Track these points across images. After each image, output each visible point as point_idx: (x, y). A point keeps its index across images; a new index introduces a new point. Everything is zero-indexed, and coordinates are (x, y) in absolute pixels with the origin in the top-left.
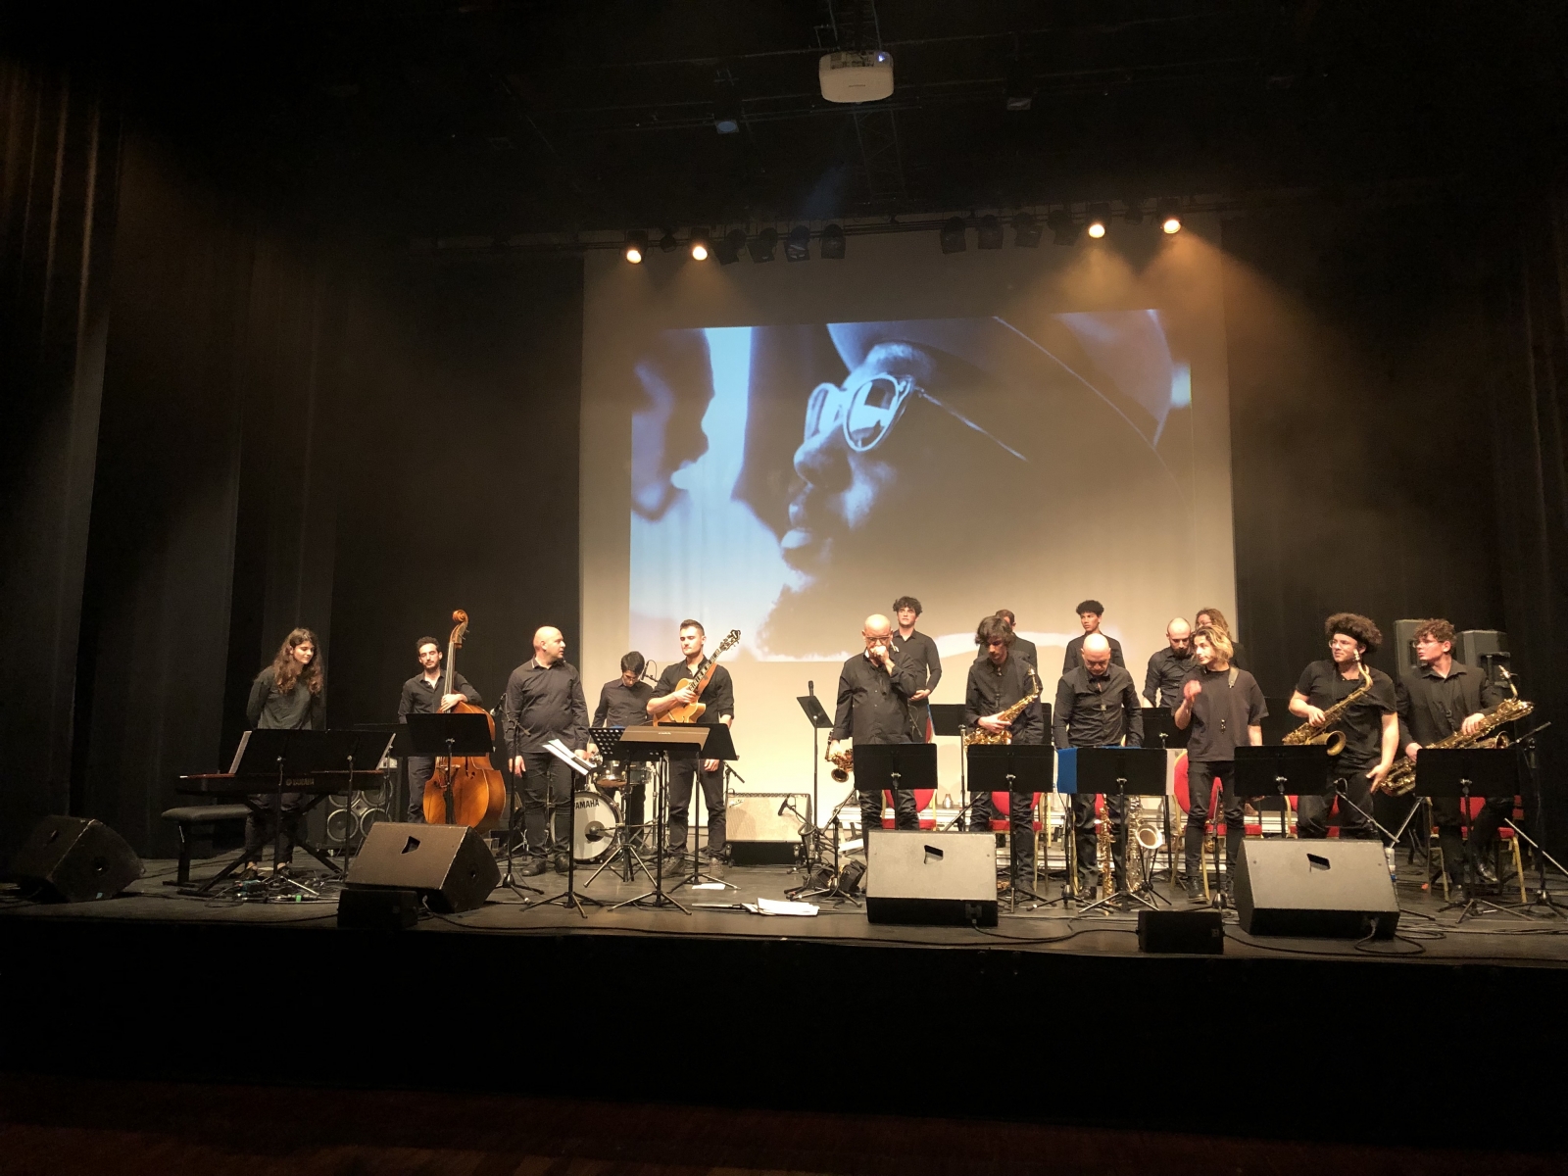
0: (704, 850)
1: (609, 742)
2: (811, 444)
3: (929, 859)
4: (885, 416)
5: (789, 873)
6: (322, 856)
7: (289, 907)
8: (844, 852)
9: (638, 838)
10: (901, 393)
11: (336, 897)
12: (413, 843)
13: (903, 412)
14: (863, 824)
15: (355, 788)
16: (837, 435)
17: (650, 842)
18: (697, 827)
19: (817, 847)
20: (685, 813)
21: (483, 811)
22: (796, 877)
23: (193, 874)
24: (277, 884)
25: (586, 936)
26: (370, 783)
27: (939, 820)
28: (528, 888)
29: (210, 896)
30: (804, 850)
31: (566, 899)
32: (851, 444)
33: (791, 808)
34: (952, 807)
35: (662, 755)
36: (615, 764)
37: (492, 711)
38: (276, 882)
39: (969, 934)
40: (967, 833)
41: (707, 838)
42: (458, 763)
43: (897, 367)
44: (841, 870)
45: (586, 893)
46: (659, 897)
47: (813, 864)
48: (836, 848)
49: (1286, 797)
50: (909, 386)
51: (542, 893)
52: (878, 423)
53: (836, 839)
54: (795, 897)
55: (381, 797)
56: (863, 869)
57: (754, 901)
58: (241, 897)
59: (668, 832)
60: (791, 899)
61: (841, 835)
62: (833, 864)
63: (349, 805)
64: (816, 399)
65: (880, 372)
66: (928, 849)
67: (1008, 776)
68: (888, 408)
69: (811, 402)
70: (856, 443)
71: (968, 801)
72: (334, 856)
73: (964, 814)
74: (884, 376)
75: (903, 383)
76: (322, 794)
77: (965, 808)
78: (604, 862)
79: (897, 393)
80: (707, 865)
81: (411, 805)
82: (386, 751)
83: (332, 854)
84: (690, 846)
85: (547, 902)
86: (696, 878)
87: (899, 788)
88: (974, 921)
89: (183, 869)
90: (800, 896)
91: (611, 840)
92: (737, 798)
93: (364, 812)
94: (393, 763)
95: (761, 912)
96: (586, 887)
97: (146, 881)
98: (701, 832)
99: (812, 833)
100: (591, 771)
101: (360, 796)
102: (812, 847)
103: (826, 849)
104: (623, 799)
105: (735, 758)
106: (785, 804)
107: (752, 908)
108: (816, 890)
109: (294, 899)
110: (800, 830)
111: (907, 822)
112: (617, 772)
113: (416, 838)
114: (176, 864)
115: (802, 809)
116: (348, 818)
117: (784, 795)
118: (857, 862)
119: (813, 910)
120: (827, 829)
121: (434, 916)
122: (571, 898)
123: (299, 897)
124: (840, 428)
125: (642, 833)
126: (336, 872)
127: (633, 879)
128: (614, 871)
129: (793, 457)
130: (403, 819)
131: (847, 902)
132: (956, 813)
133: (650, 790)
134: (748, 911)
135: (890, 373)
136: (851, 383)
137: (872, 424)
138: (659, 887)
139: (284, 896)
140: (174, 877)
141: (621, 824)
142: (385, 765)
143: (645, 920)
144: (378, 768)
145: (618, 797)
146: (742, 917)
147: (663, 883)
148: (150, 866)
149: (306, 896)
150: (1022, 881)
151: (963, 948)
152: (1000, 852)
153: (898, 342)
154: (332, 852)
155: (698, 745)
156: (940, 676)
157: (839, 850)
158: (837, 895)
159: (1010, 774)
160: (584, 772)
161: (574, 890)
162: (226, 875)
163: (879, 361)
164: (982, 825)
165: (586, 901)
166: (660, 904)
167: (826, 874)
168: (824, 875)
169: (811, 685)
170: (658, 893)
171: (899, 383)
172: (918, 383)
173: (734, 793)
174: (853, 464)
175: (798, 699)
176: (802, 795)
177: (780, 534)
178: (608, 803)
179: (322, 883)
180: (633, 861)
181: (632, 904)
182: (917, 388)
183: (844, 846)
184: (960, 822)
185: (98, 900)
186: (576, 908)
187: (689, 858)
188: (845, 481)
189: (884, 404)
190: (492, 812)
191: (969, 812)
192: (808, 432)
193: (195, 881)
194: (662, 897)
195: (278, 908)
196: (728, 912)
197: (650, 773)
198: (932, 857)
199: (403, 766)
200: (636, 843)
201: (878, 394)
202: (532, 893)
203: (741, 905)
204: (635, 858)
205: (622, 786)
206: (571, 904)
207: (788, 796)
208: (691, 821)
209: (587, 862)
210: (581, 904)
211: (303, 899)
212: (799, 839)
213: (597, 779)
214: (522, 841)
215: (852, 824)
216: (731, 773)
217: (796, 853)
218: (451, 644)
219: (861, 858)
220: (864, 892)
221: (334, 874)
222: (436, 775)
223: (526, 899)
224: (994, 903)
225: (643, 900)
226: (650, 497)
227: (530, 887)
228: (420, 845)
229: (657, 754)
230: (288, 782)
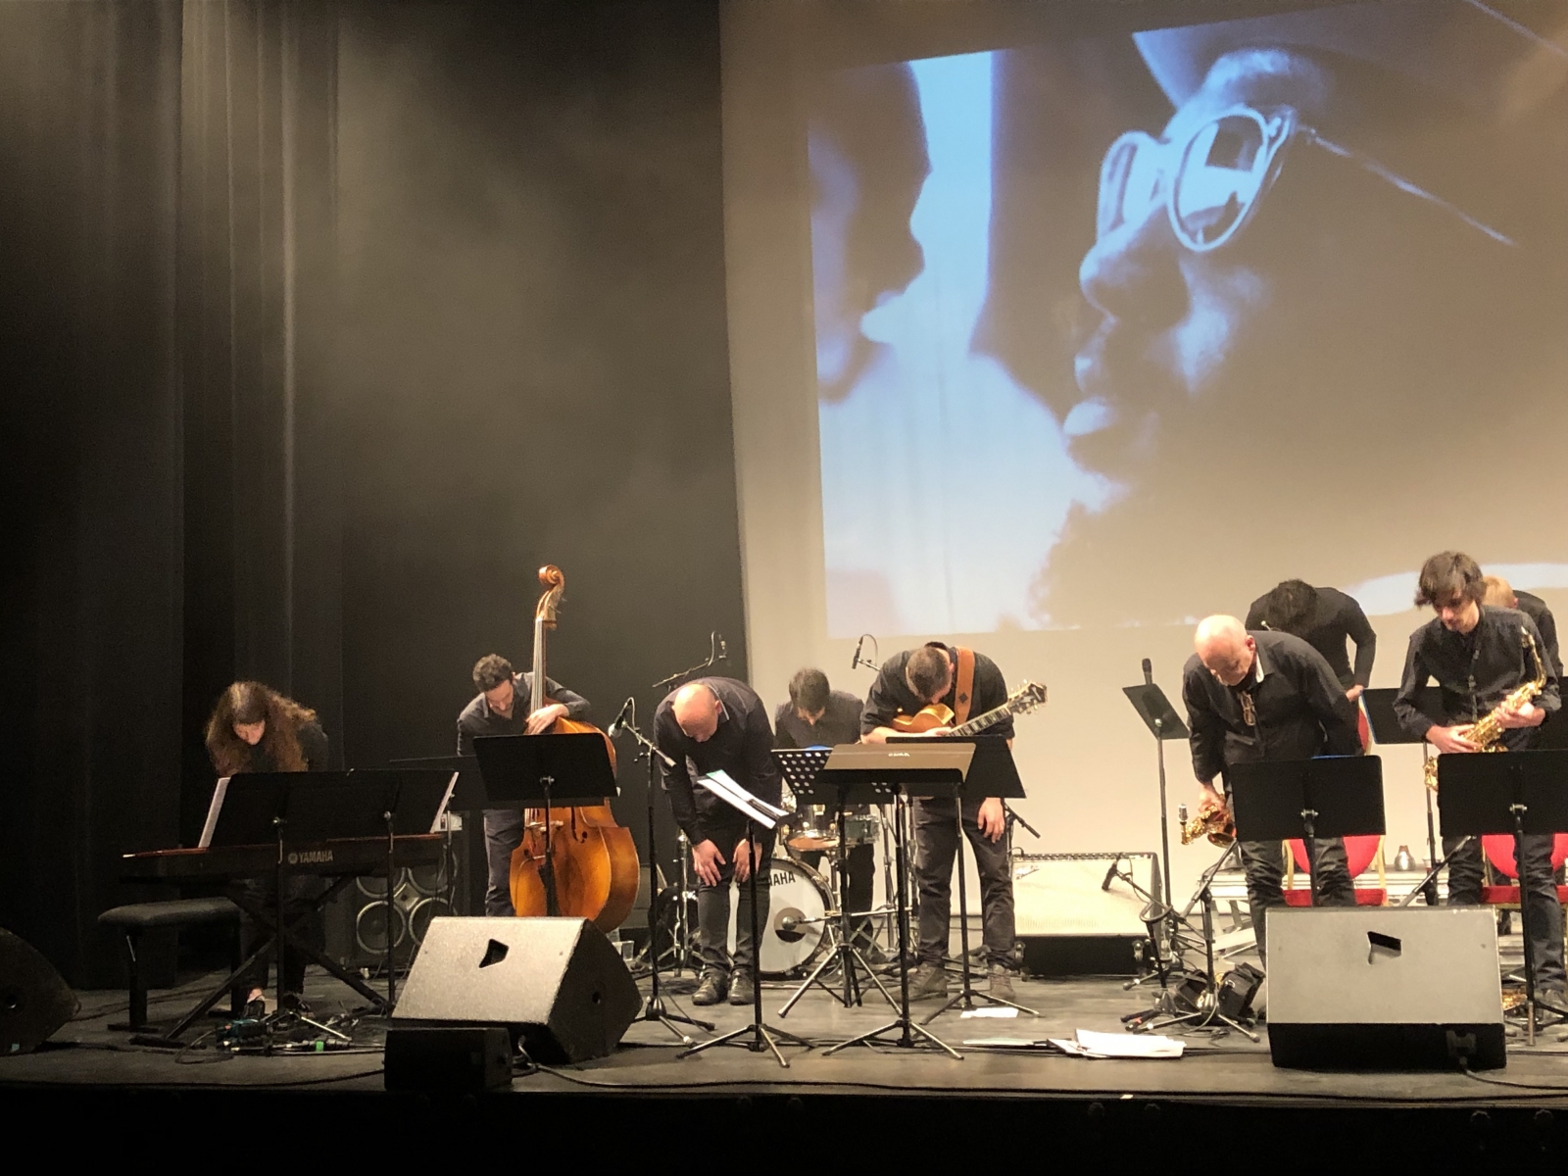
0: (976, 954)
1: (806, 774)
2: (1111, 244)
3: (1377, 956)
4: (1245, 183)
5: (1127, 988)
6: (355, 981)
7: (305, 1060)
8: (1222, 951)
9: (863, 934)
10: (1273, 140)
11: (379, 1042)
12: (496, 951)
13: (1278, 172)
14: (1250, 902)
15: (399, 865)
16: (1159, 223)
17: (885, 943)
18: (964, 916)
19: (1174, 946)
21: (603, 894)
22: (1141, 994)
23: (152, 1011)
24: (284, 1025)
25: (788, 1096)
26: (425, 856)
27: (1391, 891)
28: (688, 1021)
29: (180, 1045)
30: (1152, 949)
31: (753, 1035)
32: (1185, 239)
33: (1124, 878)
34: (1412, 868)
35: (897, 791)
36: (818, 810)
37: (612, 728)
38: (282, 1021)
39: (1451, 1083)
40: (1443, 908)
41: (981, 933)
42: (559, 817)
43: (1263, 93)
44: (1218, 979)
45: (781, 1025)
46: (906, 1031)
47: (1168, 972)
48: (1209, 943)
50: (1287, 124)
51: (710, 1027)
52: (1233, 198)
53: (1208, 931)
54: (1140, 1027)
55: (440, 879)
56: (1259, 977)
57: (1072, 1035)
58: (230, 1046)
59: (912, 924)
60: (1136, 1031)
61: (1216, 924)
62: (1205, 969)
63: (391, 893)
64: (1115, 163)
65: (1231, 103)
66: (1375, 938)
67: (1514, 807)
68: (1249, 167)
69: (1106, 169)
70: (1193, 236)
71: (1440, 856)
72: (372, 977)
73: (1434, 877)
74: (1240, 110)
75: (1277, 121)
76: (343, 874)
77: (1437, 866)
78: (809, 974)
79: (1266, 140)
80: (984, 977)
81: (491, 889)
82: (445, 802)
83: (367, 975)
84: (955, 948)
85: (721, 1043)
86: (968, 998)
87: (1317, 836)
88: (1463, 1061)
89: (137, 1007)
90: (1150, 1025)
91: (818, 939)
92: (1029, 863)
93: (413, 904)
94: (455, 823)
95: (1085, 1053)
96: (783, 1016)
97: (81, 1025)
98: (970, 924)
99: (1163, 918)
100: (780, 821)
101: (407, 879)
102: (1165, 944)
103: (1190, 947)
104: (834, 869)
105: (1019, 792)
106: (1113, 871)
107: (1070, 1047)
108: (1177, 1015)
109: (313, 1048)
110: (1143, 914)
112: (821, 824)
113: (502, 941)
114: (123, 997)
115: (1144, 877)
116: (388, 915)
117: (1110, 856)
118: (1246, 966)
120: (1188, 914)
121: (538, 1070)
122: (759, 1036)
123: (320, 1045)
124: (1163, 212)
125: (869, 928)
126: (376, 1002)
127: (860, 1003)
128: (829, 990)
129: (1077, 273)
130: (476, 910)
131: (1232, 1033)
132: (1423, 877)
134: (1061, 1052)
135: (1250, 104)
136: (1177, 128)
137: (1222, 200)
138: (906, 1014)
139: (297, 1044)
140: (124, 1018)
141: (832, 913)
142: (443, 825)
143: (886, 1070)
144: (432, 831)
145: (825, 867)
146: (1052, 1063)
147: (911, 1009)
148: (88, 1002)
149: (332, 1042)
150: (1544, 991)
151: (1446, 1105)
152: (1505, 941)
153: (1264, 46)
154: (366, 972)
155: (957, 772)
157: (1215, 947)
158: (1215, 1022)
159: (1516, 803)
160: (770, 824)
161: (763, 1021)
162: (204, 1014)
163: (1228, 84)
164: (1469, 892)
165: (785, 1039)
166: (905, 1042)
167: (1198, 984)
168: (1188, 989)
169: (1147, 666)
170: (904, 1024)
171: (1268, 122)
172: (1304, 117)
173: (1023, 855)
174: (1189, 276)
175: (1125, 690)
176: (1142, 855)
177: (1061, 412)
178: (809, 877)
179: (355, 1022)
180: (859, 974)
181: (860, 1043)
182: (1304, 128)
183: (1221, 941)
184: (1428, 891)
185: (11, 1054)
186: (768, 1053)
187: (952, 967)
188: (1177, 309)
189: (1241, 160)
190: (620, 896)
191: (1444, 876)
192: (1103, 224)
193: (158, 1023)
194: (912, 1032)
195: (290, 1065)
196: (1029, 1054)
197: (876, 825)
198: (1383, 952)
199: (473, 827)
200: (860, 942)
201: (1231, 145)
202: (694, 1029)
203: (1048, 1042)
204: (864, 969)
205: (831, 849)
206: (757, 1046)
207: (1119, 857)
209: (780, 977)
210: (777, 1044)
211: (327, 1047)
212: (1143, 930)
213: (790, 837)
214: (672, 944)
215: (1233, 904)
216: (1016, 822)
217: (1138, 954)
218: (539, 619)
219: (1255, 963)
220: (1262, 1016)
221: (372, 1005)
222: (527, 842)
223: (686, 1039)
224: (1499, 1028)
225: (879, 1036)
227: (691, 1018)
228: (509, 954)
229: (888, 790)
230: (293, 858)
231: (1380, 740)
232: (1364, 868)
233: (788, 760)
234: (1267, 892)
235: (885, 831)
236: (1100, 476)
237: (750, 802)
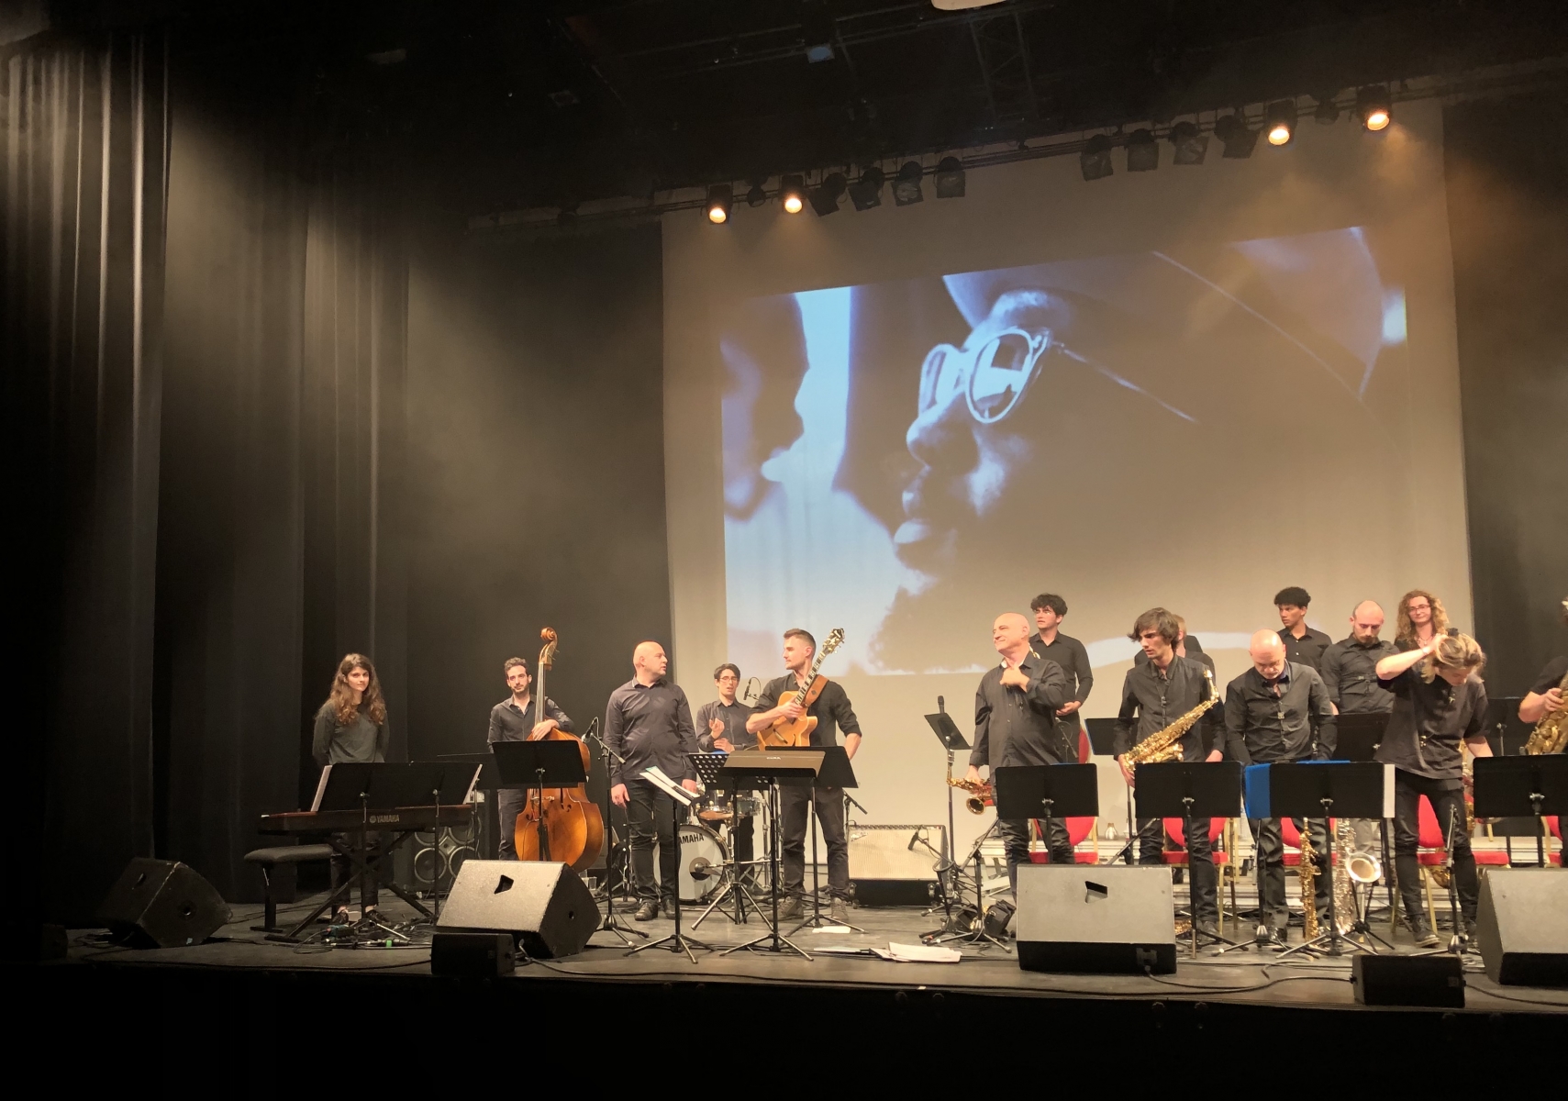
0: (823, 890)
1: (712, 770)
2: (927, 417)
3: (1092, 898)
4: (1017, 379)
5: (924, 915)
6: (412, 900)
7: (379, 952)
8: (988, 892)
9: (748, 876)
10: (1036, 350)
11: (428, 942)
12: (506, 883)
13: (1039, 372)
14: (1008, 859)
15: (443, 825)
16: (959, 405)
17: (762, 881)
18: (815, 864)
19: (955, 887)
20: (801, 847)
21: (581, 847)
22: (933, 919)
23: (280, 918)
24: (366, 929)
25: (697, 983)
26: (458, 819)
27: (1101, 853)
28: (632, 931)
29: (297, 942)
30: (940, 889)
31: (674, 941)
32: (976, 415)
33: (923, 842)
34: (1116, 838)
35: (772, 782)
36: (719, 794)
37: (584, 737)
38: (364, 926)
39: (1140, 983)
40: (1137, 867)
41: (827, 877)
42: (552, 795)
43: (1028, 319)
44: (985, 909)
45: (694, 936)
46: (776, 941)
47: (951, 905)
48: (979, 887)
49: (1544, 819)
50: (1045, 340)
51: (646, 936)
52: (1009, 387)
53: (978, 877)
54: (932, 942)
55: (469, 834)
56: (1011, 910)
57: (886, 946)
58: (330, 942)
59: (781, 870)
60: (929, 944)
61: (984, 873)
62: (976, 903)
63: (437, 843)
64: (931, 364)
65: (1008, 325)
66: (1090, 885)
67: (1185, 800)
68: (1020, 369)
69: (925, 368)
70: (982, 414)
71: (1134, 831)
72: (424, 898)
73: (1131, 845)
74: (1014, 330)
75: (1039, 338)
76: (406, 831)
77: (1132, 837)
78: (712, 901)
79: (1031, 351)
80: (828, 906)
81: (503, 842)
82: (473, 784)
83: (421, 896)
84: (808, 885)
85: (653, 946)
86: (817, 920)
87: (1053, 816)
88: (1148, 968)
89: (270, 915)
90: (938, 941)
91: (719, 878)
92: (859, 831)
93: (452, 851)
94: (480, 798)
95: (894, 958)
96: (694, 929)
97: (233, 927)
98: (820, 870)
99: (949, 870)
100: (694, 801)
101: (448, 834)
102: (950, 886)
103: (966, 888)
105: (853, 784)
106: (915, 838)
107: (885, 954)
108: (957, 934)
109: (384, 945)
110: (935, 867)
111: (1060, 855)
112: (722, 803)
113: (509, 877)
114: (261, 909)
115: (936, 842)
116: (435, 858)
117: (914, 827)
118: (1003, 902)
119: (954, 955)
120: (966, 866)
121: (532, 962)
122: (678, 942)
123: (389, 942)
124: (963, 396)
125: (752, 872)
126: (427, 915)
127: (745, 922)
128: (725, 912)
129: (905, 438)
131: (994, 947)
132: (1123, 845)
133: (760, 825)
134: (879, 957)
135: (1021, 327)
136: (973, 342)
137: (1001, 389)
138: (775, 929)
139: (373, 942)
140: (262, 923)
141: (729, 861)
142: (472, 798)
143: (762, 967)
144: (464, 803)
146: (873, 964)
147: (780, 925)
148: (237, 911)
149: (397, 941)
150: (1203, 922)
151: (1136, 998)
152: (1178, 888)
153: (1029, 288)
154: (420, 895)
155: (811, 771)
156: (1091, 685)
157: (983, 889)
158: (982, 939)
159: (1187, 797)
160: (687, 802)
161: (681, 933)
162: (314, 920)
163: (1007, 312)
164: (1153, 856)
165: (695, 944)
166: (775, 948)
167: (970, 914)
168: (965, 917)
169: (941, 701)
170: (775, 937)
171: (1033, 338)
172: (1056, 337)
173: (855, 826)
174: (979, 440)
175: (926, 716)
176: (935, 826)
177: (892, 528)
178: (713, 837)
179: (413, 928)
180: (745, 902)
181: (745, 948)
182: (1056, 343)
183: (987, 884)
184: (1127, 854)
185: (187, 946)
186: (684, 953)
187: (807, 898)
188: (971, 462)
189: (1015, 364)
190: (591, 848)
191: (1137, 844)
192: (922, 404)
193: (281, 926)
194: (780, 942)
195: (368, 956)
196: (860, 958)
197: (759, 804)
198: (1096, 895)
199: (492, 799)
200: (747, 881)
201: (1007, 354)
202: (635, 936)
203: (870, 950)
204: (748, 898)
205: (728, 819)
206: (677, 948)
207: (920, 827)
208: (808, 858)
209: (692, 903)
210: (690, 948)
211: (394, 944)
212: (935, 876)
213: (700, 811)
214: (622, 880)
215: (996, 860)
216: (851, 803)
217: (931, 892)
218: (541, 663)
219: (1009, 899)
220: (1013, 935)
221: (424, 917)
223: (630, 943)
224: (1171, 948)
225: (758, 944)
226: (737, 492)
227: (634, 929)
228: (514, 885)
229: (766, 782)
230: (373, 819)
231: (1096, 753)
232: (1084, 838)
233: (700, 760)
234: (1018, 854)
235: (764, 808)
236: (917, 572)
237: (674, 788)
